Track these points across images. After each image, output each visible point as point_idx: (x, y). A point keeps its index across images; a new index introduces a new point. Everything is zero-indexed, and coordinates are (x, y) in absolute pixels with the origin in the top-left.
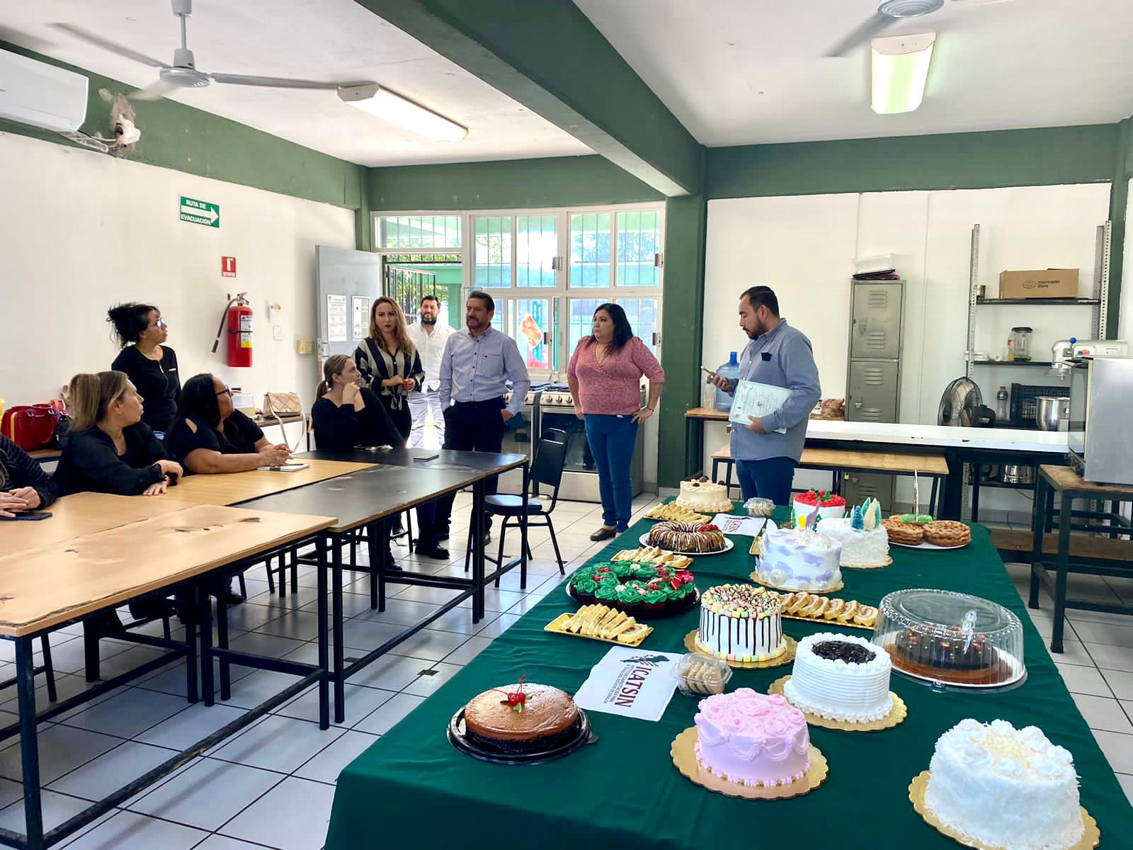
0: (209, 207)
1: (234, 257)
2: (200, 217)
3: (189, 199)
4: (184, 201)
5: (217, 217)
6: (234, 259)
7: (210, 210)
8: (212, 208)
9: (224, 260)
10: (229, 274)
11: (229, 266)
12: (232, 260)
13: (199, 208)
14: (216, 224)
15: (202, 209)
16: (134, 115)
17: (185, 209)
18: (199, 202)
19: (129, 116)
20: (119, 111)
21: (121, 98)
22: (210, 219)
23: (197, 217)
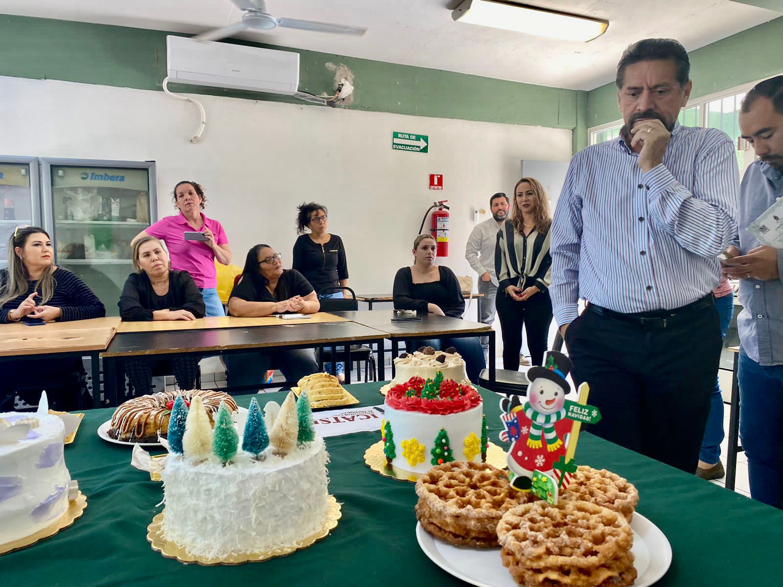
0: (418, 138)
1: (441, 174)
2: (410, 146)
3: (400, 133)
4: (396, 135)
5: (427, 144)
6: (441, 176)
7: (420, 140)
8: (421, 139)
9: (432, 177)
10: (436, 187)
11: (436, 181)
12: (439, 176)
13: (410, 139)
14: (425, 150)
15: (413, 140)
16: (353, 77)
17: (397, 141)
18: (409, 135)
19: (349, 78)
20: (341, 75)
21: (343, 66)
22: (419, 147)
23: (408, 146)
